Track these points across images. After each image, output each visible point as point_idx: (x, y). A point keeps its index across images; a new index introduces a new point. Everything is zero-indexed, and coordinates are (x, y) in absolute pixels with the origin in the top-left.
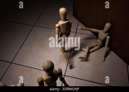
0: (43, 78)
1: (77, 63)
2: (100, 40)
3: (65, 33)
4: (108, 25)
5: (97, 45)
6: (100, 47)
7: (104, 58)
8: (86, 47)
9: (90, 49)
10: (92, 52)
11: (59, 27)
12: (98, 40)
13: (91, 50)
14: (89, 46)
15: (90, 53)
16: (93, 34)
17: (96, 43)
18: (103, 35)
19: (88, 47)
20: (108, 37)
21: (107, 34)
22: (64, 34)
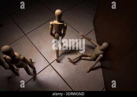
5: (91, 57)
10: (84, 60)
11: (52, 25)
13: (83, 58)
15: (82, 59)
18: (98, 51)
20: (101, 55)
21: (102, 52)
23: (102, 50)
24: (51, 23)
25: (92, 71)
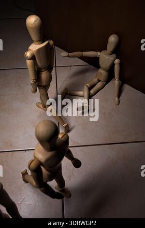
0: (40, 159)
1: (75, 119)
2: (104, 69)
3: (45, 68)
4: (113, 39)
5: (99, 81)
6: (105, 83)
7: (117, 99)
8: (84, 87)
9: (90, 89)
11: (33, 58)
12: (101, 71)
13: (92, 92)
14: (88, 85)
15: (92, 96)
16: (86, 64)
17: (96, 77)
19: (86, 86)
20: (117, 61)
21: (114, 56)
22: (43, 70)
23: (113, 53)
24: (28, 54)
25: (121, 97)
